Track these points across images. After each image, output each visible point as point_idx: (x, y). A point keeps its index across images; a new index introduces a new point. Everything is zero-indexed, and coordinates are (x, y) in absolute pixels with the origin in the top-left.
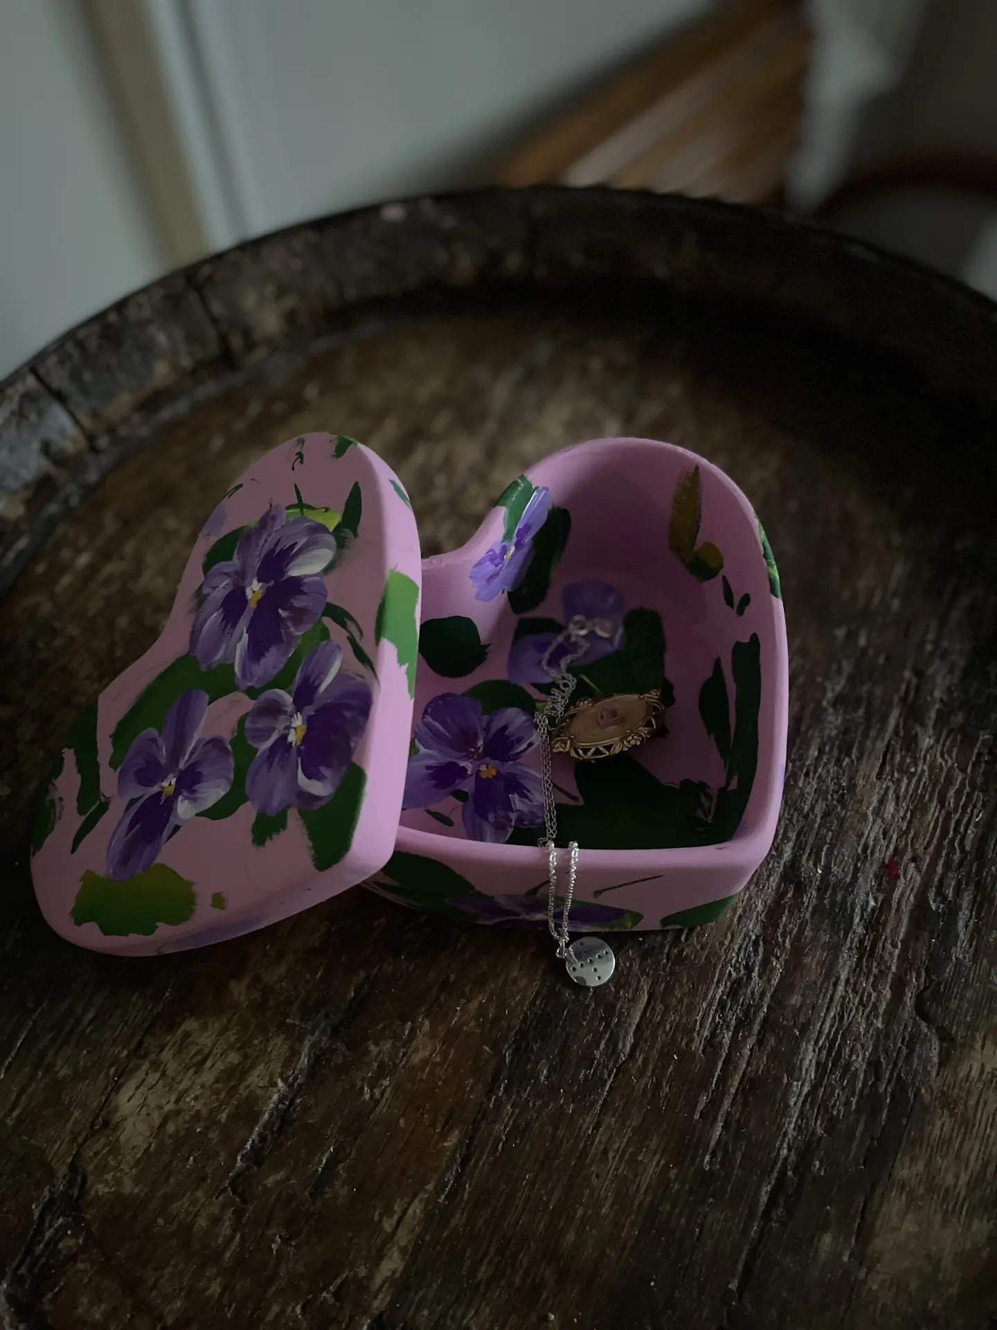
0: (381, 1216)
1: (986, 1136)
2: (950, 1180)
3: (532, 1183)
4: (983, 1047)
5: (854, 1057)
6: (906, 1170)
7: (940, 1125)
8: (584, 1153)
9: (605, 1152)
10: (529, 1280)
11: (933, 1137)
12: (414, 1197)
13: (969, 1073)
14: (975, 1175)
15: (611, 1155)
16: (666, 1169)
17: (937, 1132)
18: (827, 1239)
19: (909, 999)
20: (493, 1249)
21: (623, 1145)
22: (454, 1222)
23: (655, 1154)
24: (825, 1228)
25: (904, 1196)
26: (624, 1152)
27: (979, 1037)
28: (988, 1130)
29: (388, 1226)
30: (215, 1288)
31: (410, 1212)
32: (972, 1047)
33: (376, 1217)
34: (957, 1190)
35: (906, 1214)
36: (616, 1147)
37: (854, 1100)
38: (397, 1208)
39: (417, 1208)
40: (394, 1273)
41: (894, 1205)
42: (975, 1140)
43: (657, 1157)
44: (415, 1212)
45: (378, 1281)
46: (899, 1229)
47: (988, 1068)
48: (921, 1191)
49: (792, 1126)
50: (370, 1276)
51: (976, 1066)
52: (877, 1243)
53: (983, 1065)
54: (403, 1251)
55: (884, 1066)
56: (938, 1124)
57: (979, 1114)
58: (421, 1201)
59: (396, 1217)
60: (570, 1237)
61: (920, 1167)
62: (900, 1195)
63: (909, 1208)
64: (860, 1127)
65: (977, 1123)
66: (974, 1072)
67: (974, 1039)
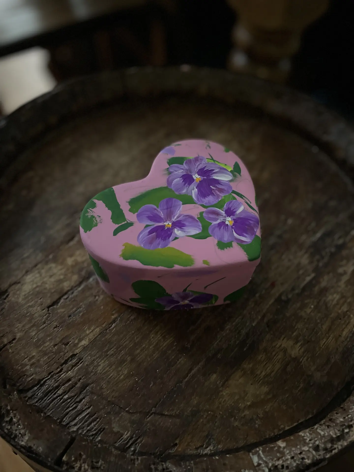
0: (87, 329)
2: (259, 372)
3: (133, 334)
4: (283, 340)
5: (242, 331)
6: (247, 366)
7: (261, 357)
8: (151, 331)
9: (157, 332)
10: (122, 358)
11: (258, 359)
12: (98, 327)
13: (276, 345)
14: (267, 374)
15: (159, 334)
16: (173, 342)
18: (215, 376)
19: (266, 320)
20: (115, 347)
22: (106, 337)
23: (171, 337)
24: (215, 373)
25: (243, 372)
26: (163, 334)
27: (283, 336)
28: (276, 363)
29: (88, 332)
30: (34, 333)
31: (95, 330)
32: (279, 339)
33: (85, 329)
34: (260, 376)
35: (241, 377)
36: (161, 332)
37: (237, 342)
38: (92, 328)
39: (98, 330)
40: (85, 344)
41: (238, 373)
42: (271, 364)
45: (79, 346)
46: (238, 381)
47: (283, 346)
48: (249, 372)
49: (216, 343)
50: (78, 344)
51: (279, 344)
52: (230, 382)
53: (281, 345)
54: (89, 339)
55: (250, 336)
57: (275, 357)
59: (91, 331)
60: (138, 351)
61: (251, 366)
62: (241, 372)
63: (243, 376)
64: (236, 349)
65: (273, 360)
66: (278, 346)
67: (281, 337)
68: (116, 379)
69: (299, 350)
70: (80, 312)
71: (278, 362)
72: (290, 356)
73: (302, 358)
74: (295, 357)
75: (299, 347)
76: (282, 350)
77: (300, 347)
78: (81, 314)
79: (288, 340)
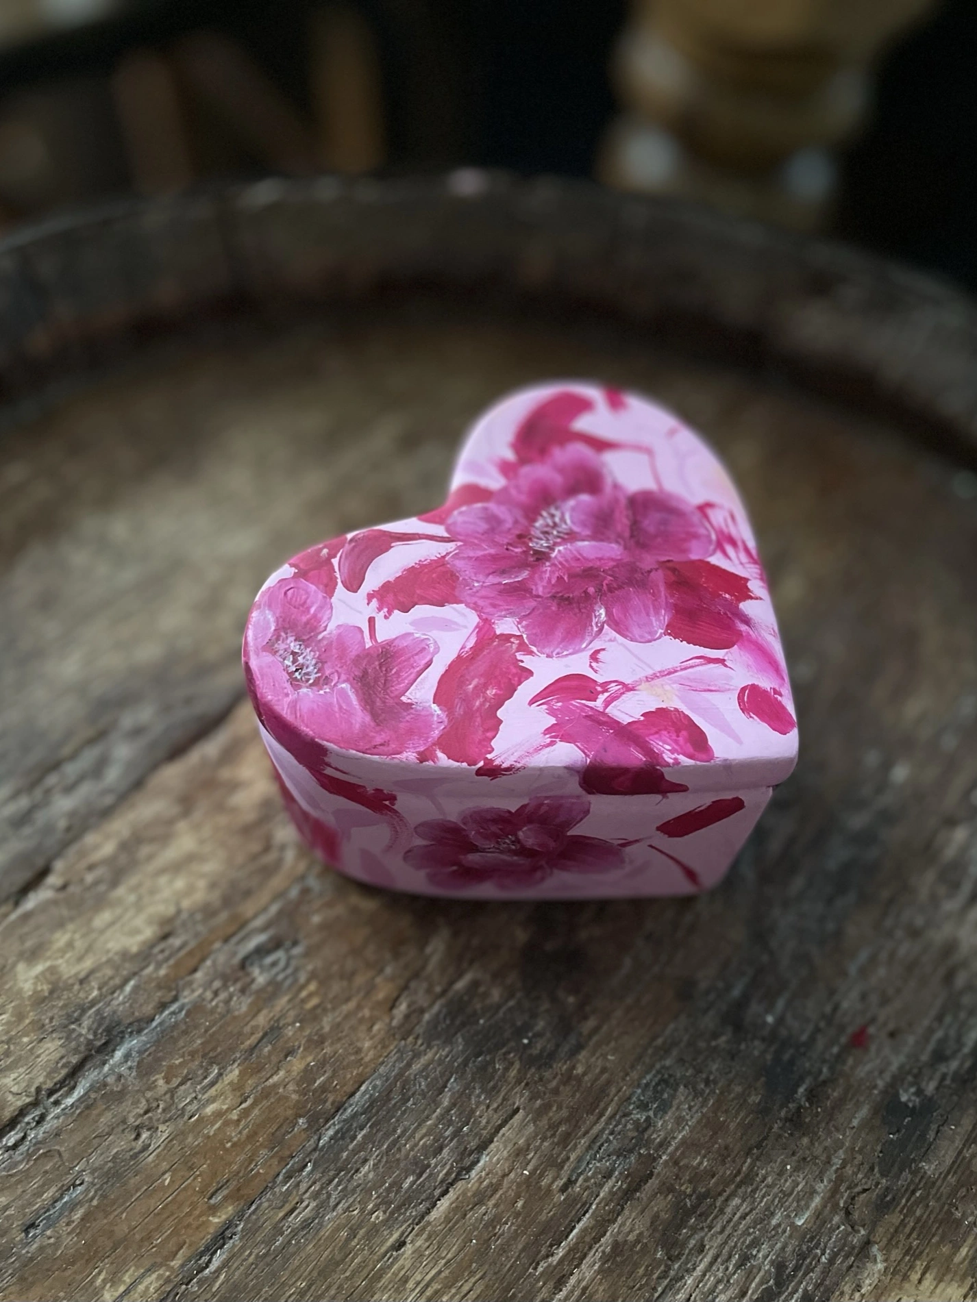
4: (920, 1281)
9: (405, 1280)
12: (152, 1270)
15: (410, 1285)
26: (427, 1286)
27: (920, 1266)
31: (141, 1287)
32: (906, 1277)
33: (99, 1281)
36: (418, 1277)
38: (127, 1279)
44: (147, 1288)
58: (160, 1277)
59: (122, 1289)
67: (912, 1267)
70: (73, 1206)
78: (78, 1215)
79: (939, 1280)
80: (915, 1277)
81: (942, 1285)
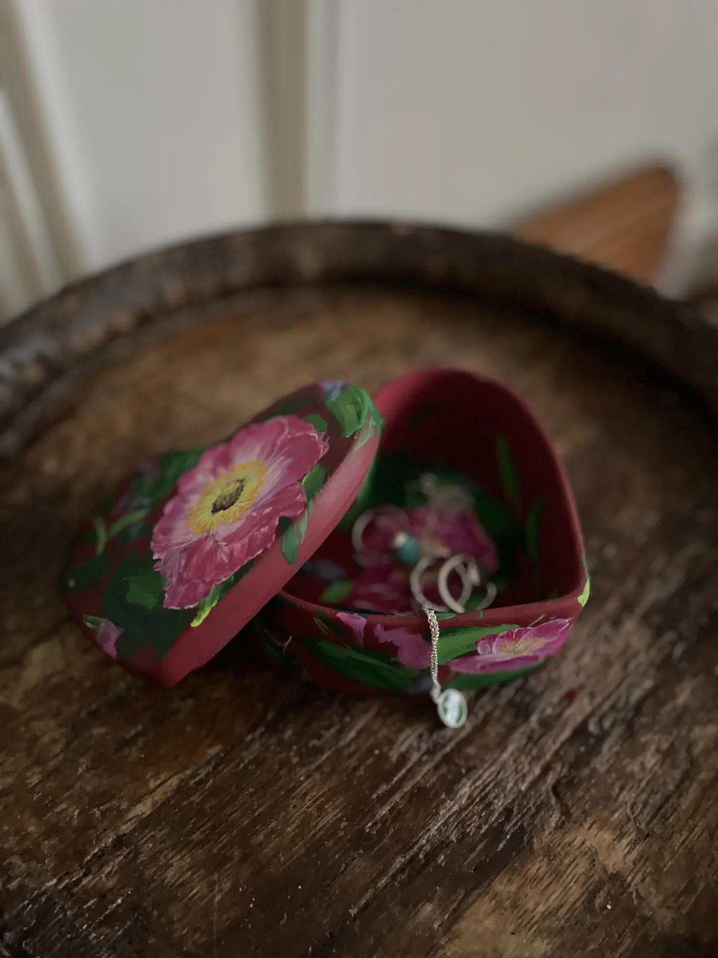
0: (151, 777)
1: (568, 887)
2: (530, 905)
3: (252, 794)
4: (590, 828)
5: (496, 801)
6: (503, 886)
7: (538, 867)
8: (293, 790)
9: (306, 794)
10: (223, 852)
11: (530, 872)
12: (175, 774)
13: (574, 841)
14: (550, 909)
15: (308, 798)
16: (340, 820)
17: (534, 870)
18: (429, 908)
19: (551, 779)
20: (209, 824)
21: (318, 795)
22: (192, 799)
23: (337, 807)
24: (430, 900)
25: (493, 902)
26: (318, 799)
27: (590, 820)
28: (572, 884)
29: (152, 784)
30: (35, 780)
31: (169, 782)
32: (581, 825)
33: (148, 777)
34: (533, 915)
35: (490, 915)
36: (313, 794)
37: (485, 828)
38: (163, 777)
39: (174, 781)
40: (143, 814)
41: (484, 905)
42: (560, 886)
43: (338, 810)
44: (172, 783)
45: (130, 815)
46: (482, 922)
47: (588, 843)
48: (507, 904)
49: (436, 827)
50: (127, 810)
51: (580, 839)
52: (462, 925)
53: (585, 840)
54: (154, 803)
55: (514, 814)
56: (537, 865)
57: (568, 872)
58: (179, 778)
59: (159, 782)
60: (261, 837)
61: (513, 888)
62: (491, 901)
63: (493, 912)
64: (481, 846)
65: (565, 876)
66: (577, 843)
67: (585, 821)
68: (206, 900)
69: (625, 856)
71: (576, 882)
72: (605, 870)
73: (633, 875)
74: (615, 872)
75: (625, 848)
76: (586, 853)
77: (627, 849)
79: (600, 829)
80: (586, 826)
81: (601, 833)
